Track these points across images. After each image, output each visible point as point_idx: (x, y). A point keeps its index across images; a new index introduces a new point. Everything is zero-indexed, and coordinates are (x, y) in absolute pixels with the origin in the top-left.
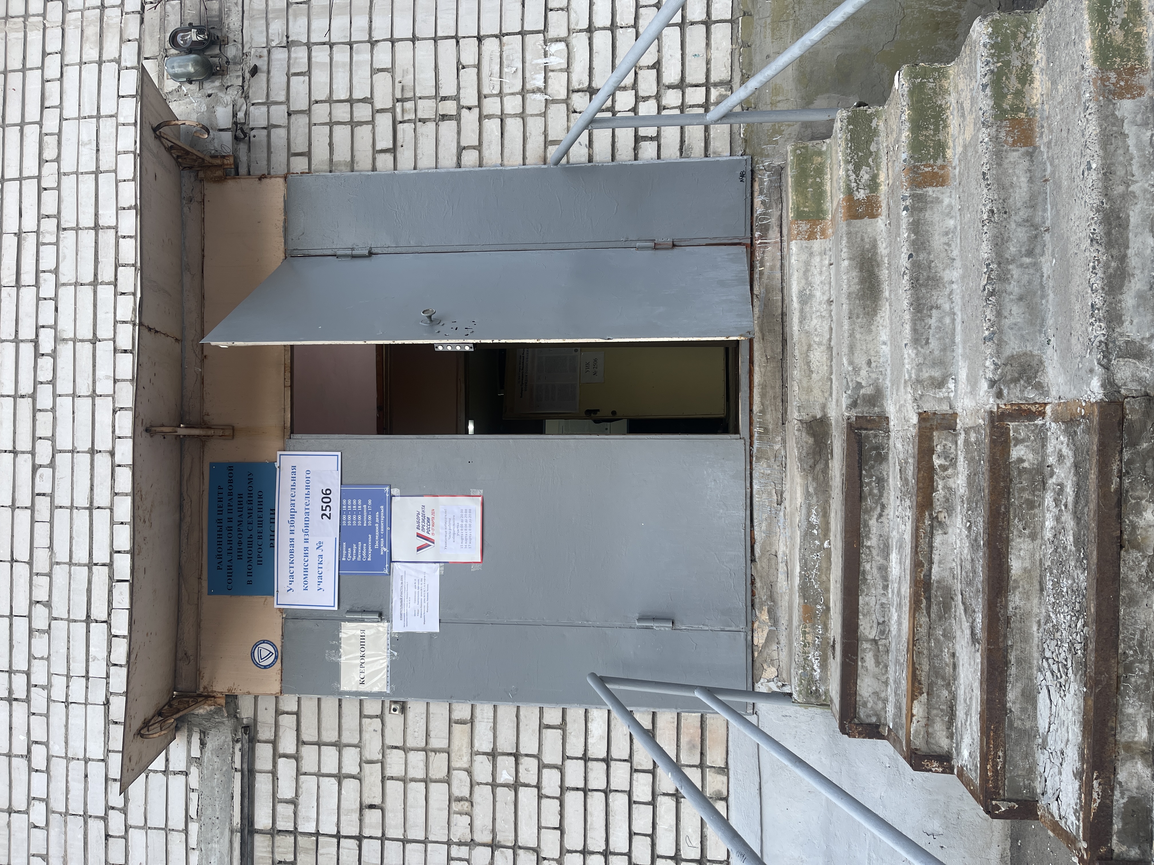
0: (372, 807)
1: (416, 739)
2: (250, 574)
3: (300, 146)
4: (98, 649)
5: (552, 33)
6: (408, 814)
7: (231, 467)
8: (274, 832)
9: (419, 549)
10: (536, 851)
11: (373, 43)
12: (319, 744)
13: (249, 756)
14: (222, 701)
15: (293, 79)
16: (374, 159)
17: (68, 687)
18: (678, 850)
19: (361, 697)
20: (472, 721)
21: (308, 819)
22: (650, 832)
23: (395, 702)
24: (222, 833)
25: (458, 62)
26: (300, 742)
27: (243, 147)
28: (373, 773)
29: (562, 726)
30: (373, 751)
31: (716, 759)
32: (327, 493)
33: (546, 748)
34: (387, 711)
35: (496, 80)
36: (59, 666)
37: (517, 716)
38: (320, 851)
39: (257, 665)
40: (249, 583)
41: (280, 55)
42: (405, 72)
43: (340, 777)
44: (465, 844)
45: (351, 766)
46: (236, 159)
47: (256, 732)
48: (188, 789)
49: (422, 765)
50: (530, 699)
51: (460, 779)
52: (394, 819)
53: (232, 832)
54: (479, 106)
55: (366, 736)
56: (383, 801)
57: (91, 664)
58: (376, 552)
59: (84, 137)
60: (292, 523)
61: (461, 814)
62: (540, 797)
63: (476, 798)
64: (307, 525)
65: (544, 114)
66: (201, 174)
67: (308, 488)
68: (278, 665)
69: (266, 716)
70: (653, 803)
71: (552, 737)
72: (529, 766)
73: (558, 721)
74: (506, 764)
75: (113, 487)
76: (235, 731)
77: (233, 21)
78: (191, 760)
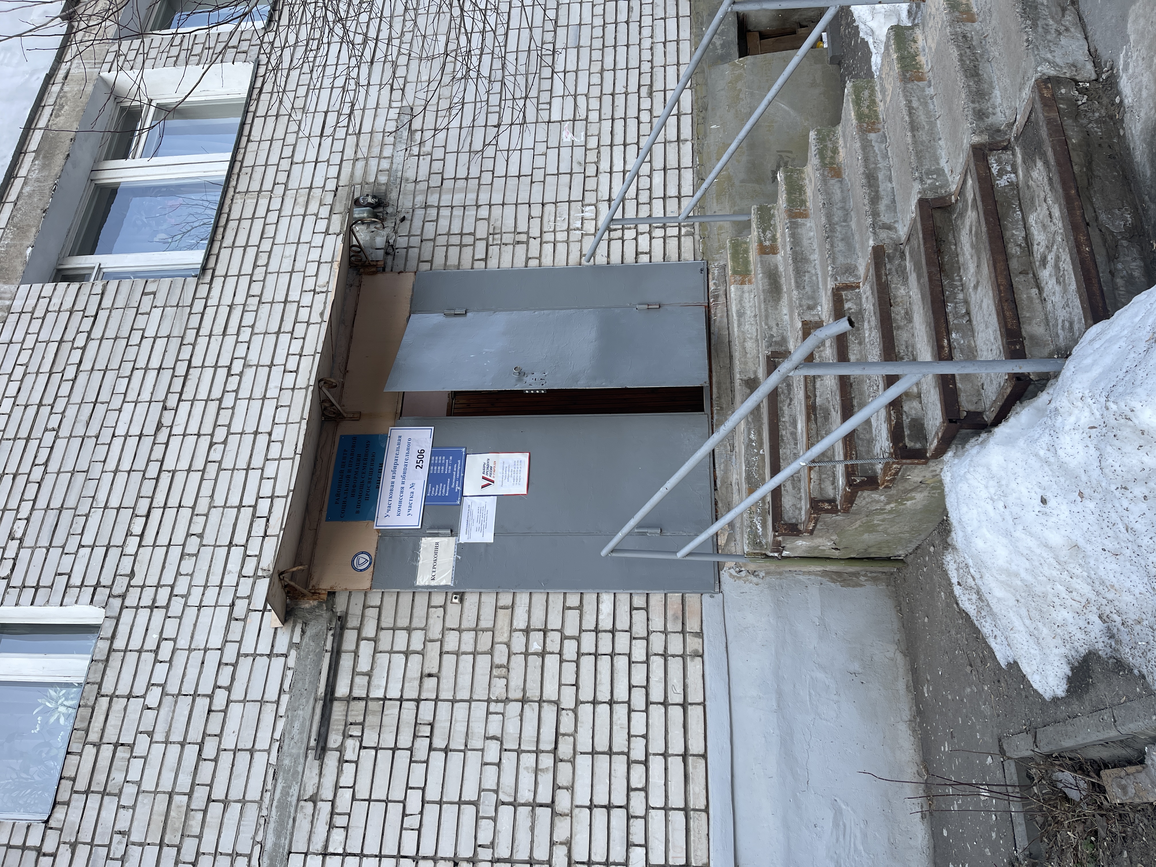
0: (430, 675)
1: (469, 622)
2: (358, 506)
3: (427, 256)
4: (234, 566)
5: (587, 201)
6: (458, 680)
7: (355, 438)
8: (350, 699)
9: (483, 487)
10: (557, 703)
11: (478, 206)
12: (394, 629)
13: (339, 638)
14: (325, 597)
15: (427, 224)
16: (473, 264)
17: (203, 594)
18: (666, 697)
19: (430, 591)
20: (513, 607)
21: (379, 687)
22: (645, 684)
23: (456, 593)
24: (307, 702)
25: (530, 215)
26: (379, 628)
27: (390, 258)
28: (433, 649)
29: (580, 608)
30: (435, 632)
31: (693, 625)
32: (421, 452)
33: (567, 624)
34: (449, 602)
35: (552, 224)
36: (199, 579)
37: (547, 601)
38: (385, 713)
39: (355, 569)
40: (358, 512)
41: (420, 213)
42: (497, 220)
43: (407, 654)
44: (501, 701)
45: (417, 644)
46: (385, 264)
47: (346, 621)
48: (286, 668)
49: (472, 641)
50: (556, 586)
51: (501, 651)
52: (447, 684)
53: (316, 700)
54: (541, 237)
55: (431, 621)
56: (439, 671)
57: (226, 576)
58: (452, 490)
59: (287, 253)
60: (394, 472)
61: (499, 678)
62: (561, 661)
63: (512, 664)
64: (405, 473)
65: (581, 241)
66: (362, 270)
67: (408, 449)
68: (371, 569)
69: (356, 609)
70: (647, 662)
71: (572, 616)
72: (554, 638)
73: (577, 604)
74: (536, 638)
75: (266, 455)
76: (330, 621)
77: (394, 195)
78: (292, 645)
